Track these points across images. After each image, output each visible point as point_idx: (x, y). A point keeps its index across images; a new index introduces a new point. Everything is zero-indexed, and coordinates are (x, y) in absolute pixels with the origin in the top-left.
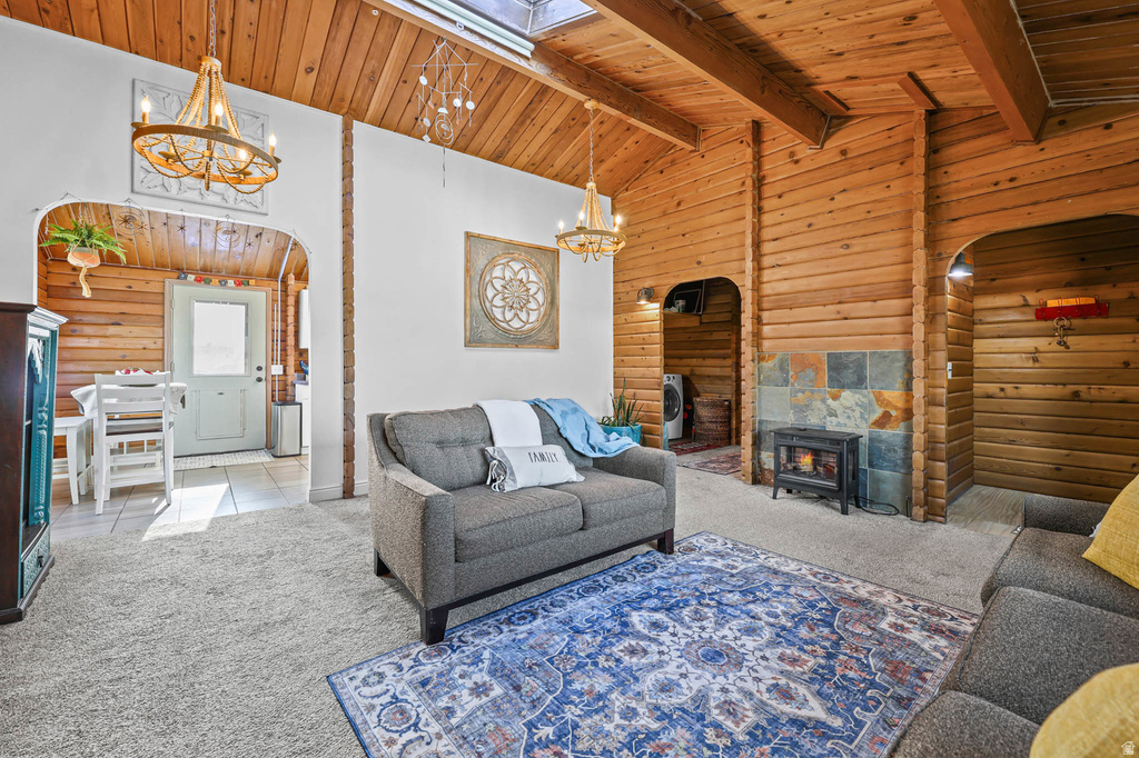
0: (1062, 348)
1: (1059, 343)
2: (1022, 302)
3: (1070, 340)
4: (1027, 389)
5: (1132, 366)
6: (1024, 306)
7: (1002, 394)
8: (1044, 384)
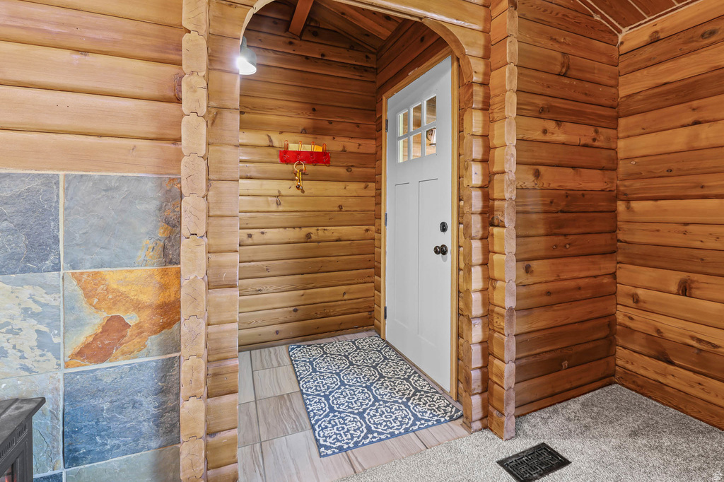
0: (299, 192)
1: (298, 187)
2: (267, 143)
3: (305, 184)
4: (272, 234)
5: (344, 209)
6: (269, 146)
7: (250, 241)
8: (285, 228)
